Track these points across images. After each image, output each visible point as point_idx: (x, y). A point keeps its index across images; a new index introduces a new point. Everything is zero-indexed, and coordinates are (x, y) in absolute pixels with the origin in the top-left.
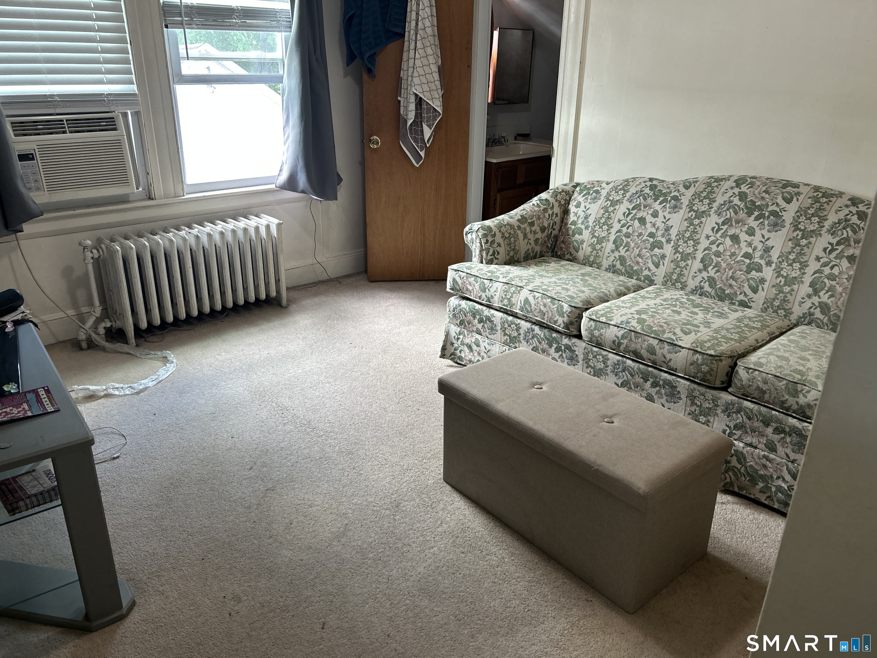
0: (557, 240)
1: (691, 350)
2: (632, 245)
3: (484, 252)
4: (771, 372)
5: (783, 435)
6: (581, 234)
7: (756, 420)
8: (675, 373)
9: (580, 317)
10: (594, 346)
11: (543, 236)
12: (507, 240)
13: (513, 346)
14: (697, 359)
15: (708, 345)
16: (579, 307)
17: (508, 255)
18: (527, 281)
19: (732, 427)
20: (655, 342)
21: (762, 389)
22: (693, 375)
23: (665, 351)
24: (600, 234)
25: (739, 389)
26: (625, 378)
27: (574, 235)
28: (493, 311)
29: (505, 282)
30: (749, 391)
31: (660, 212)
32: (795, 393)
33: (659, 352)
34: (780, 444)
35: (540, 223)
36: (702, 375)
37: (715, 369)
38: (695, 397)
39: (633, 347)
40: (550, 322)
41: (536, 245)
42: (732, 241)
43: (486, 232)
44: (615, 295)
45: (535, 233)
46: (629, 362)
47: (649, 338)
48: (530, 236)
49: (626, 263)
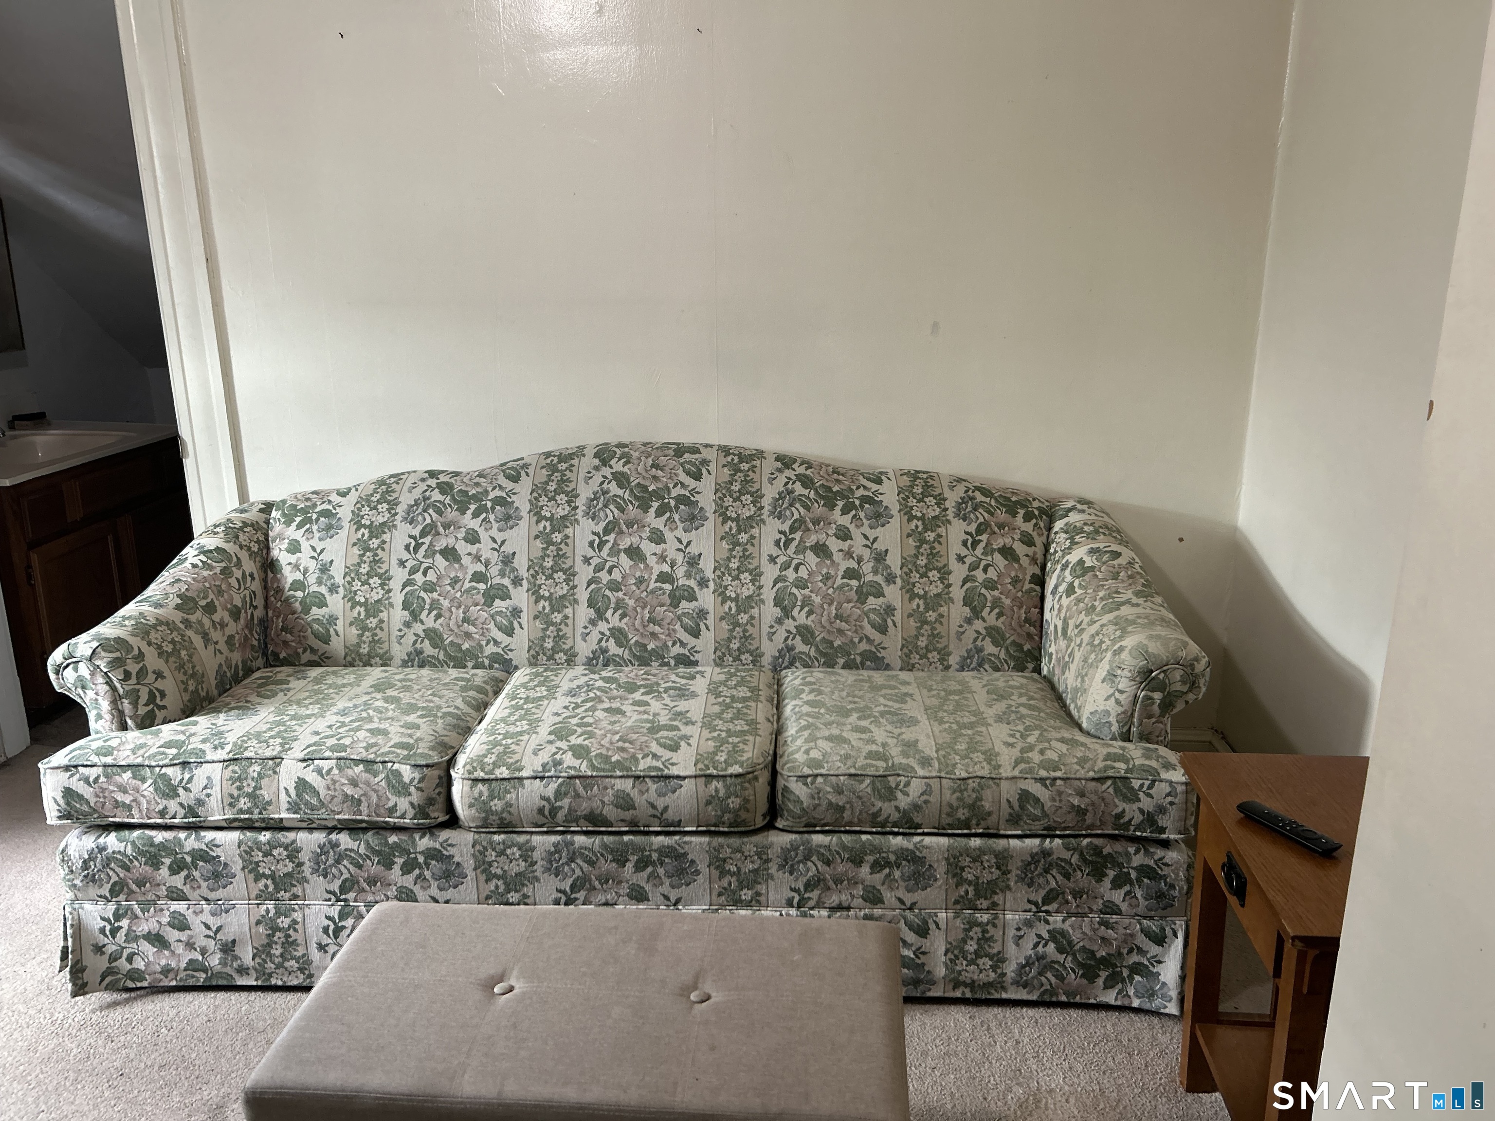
0: (266, 628)
1: (700, 776)
2: (446, 603)
3: (126, 702)
4: (840, 772)
5: (887, 871)
6: (322, 604)
7: (839, 861)
8: (677, 829)
9: (448, 782)
10: (495, 833)
11: (240, 627)
12: (172, 659)
13: (287, 895)
14: (717, 790)
15: (722, 757)
16: (437, 764)
17: (186, 690)
18: (279, 740)
19: (802, 889)
20: (627, 785)
21: (837, 805)
22: (714, 821)
23: (652, 795)
24: (368, 596)
25: (799, 818)
26: (578, 872)
27: (307, 610)
28: (209, 835)
29: (226, 757)
30: (817, 816)
31: (481, 531)
32: (889, 794)
33: (639, 800)
34: (885, 887)
35: (226, 602)
36: (731, 816)
37: (752, 798)
38: (724, 860)
39: (584, 807)
40: (378, 815)
41: (231, 651)
42: (632, 559)
43: (118, 654)
44: (474, 713)
45: (223, 625)
46: (580, 840)
47: (613, 781)
48: (215, 635)
49: (443, 641)
